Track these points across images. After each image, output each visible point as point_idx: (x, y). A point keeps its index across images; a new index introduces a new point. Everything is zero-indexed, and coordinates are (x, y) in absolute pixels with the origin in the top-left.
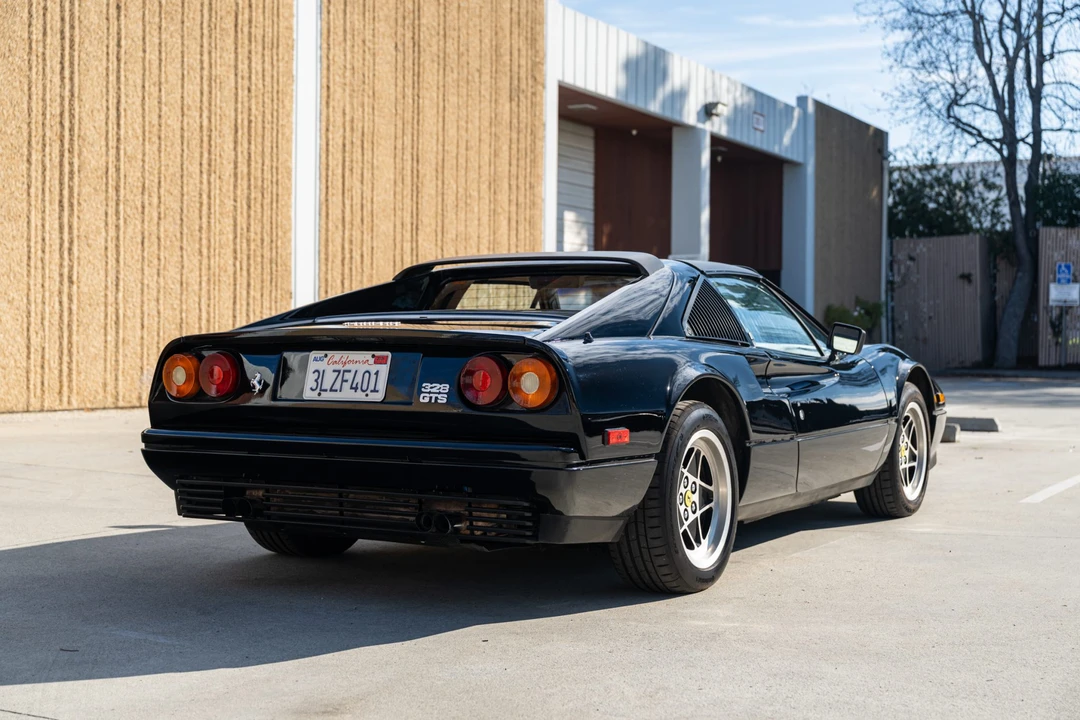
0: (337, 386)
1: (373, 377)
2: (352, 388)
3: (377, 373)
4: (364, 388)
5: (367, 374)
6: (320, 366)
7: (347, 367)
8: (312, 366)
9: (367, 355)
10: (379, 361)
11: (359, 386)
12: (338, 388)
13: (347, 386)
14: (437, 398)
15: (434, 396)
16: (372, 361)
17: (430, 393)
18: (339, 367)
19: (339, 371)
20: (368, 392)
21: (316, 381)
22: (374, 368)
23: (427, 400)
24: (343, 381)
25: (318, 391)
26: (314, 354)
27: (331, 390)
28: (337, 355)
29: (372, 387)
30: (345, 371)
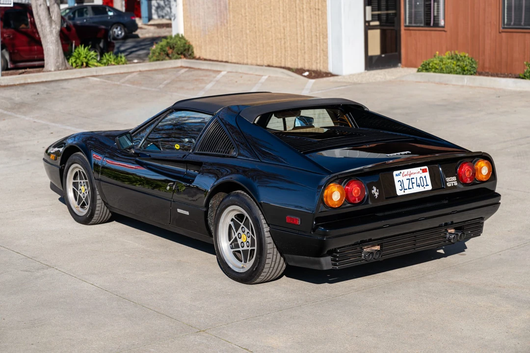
0: (411, 187)
1: (424, 179)
2: (417, 186)
3: (425, 177)
4: (423, 185)
5: (421, 178)
6: (400, 178)
7: (412, 177)
8: (396, 179)
9: (418, 169)
10: (424, 171)
11: (420, 184)
12: (412, 187)
13: (415, 185)
14: (453, 184)
15: (452, 183)
16: (421, 171)
17: (450, 182)
18: (408, 177)
19: (409, 179)
20: (425, 186)
21: (401, 185)
22: (423, 175)
23: (450, 185)
24: (413, 183)
25: (403, 190)
26: (395, 173)
27: (409, 189)
28: (406, 171)
29: (425, 184)
30: (411, 179)
